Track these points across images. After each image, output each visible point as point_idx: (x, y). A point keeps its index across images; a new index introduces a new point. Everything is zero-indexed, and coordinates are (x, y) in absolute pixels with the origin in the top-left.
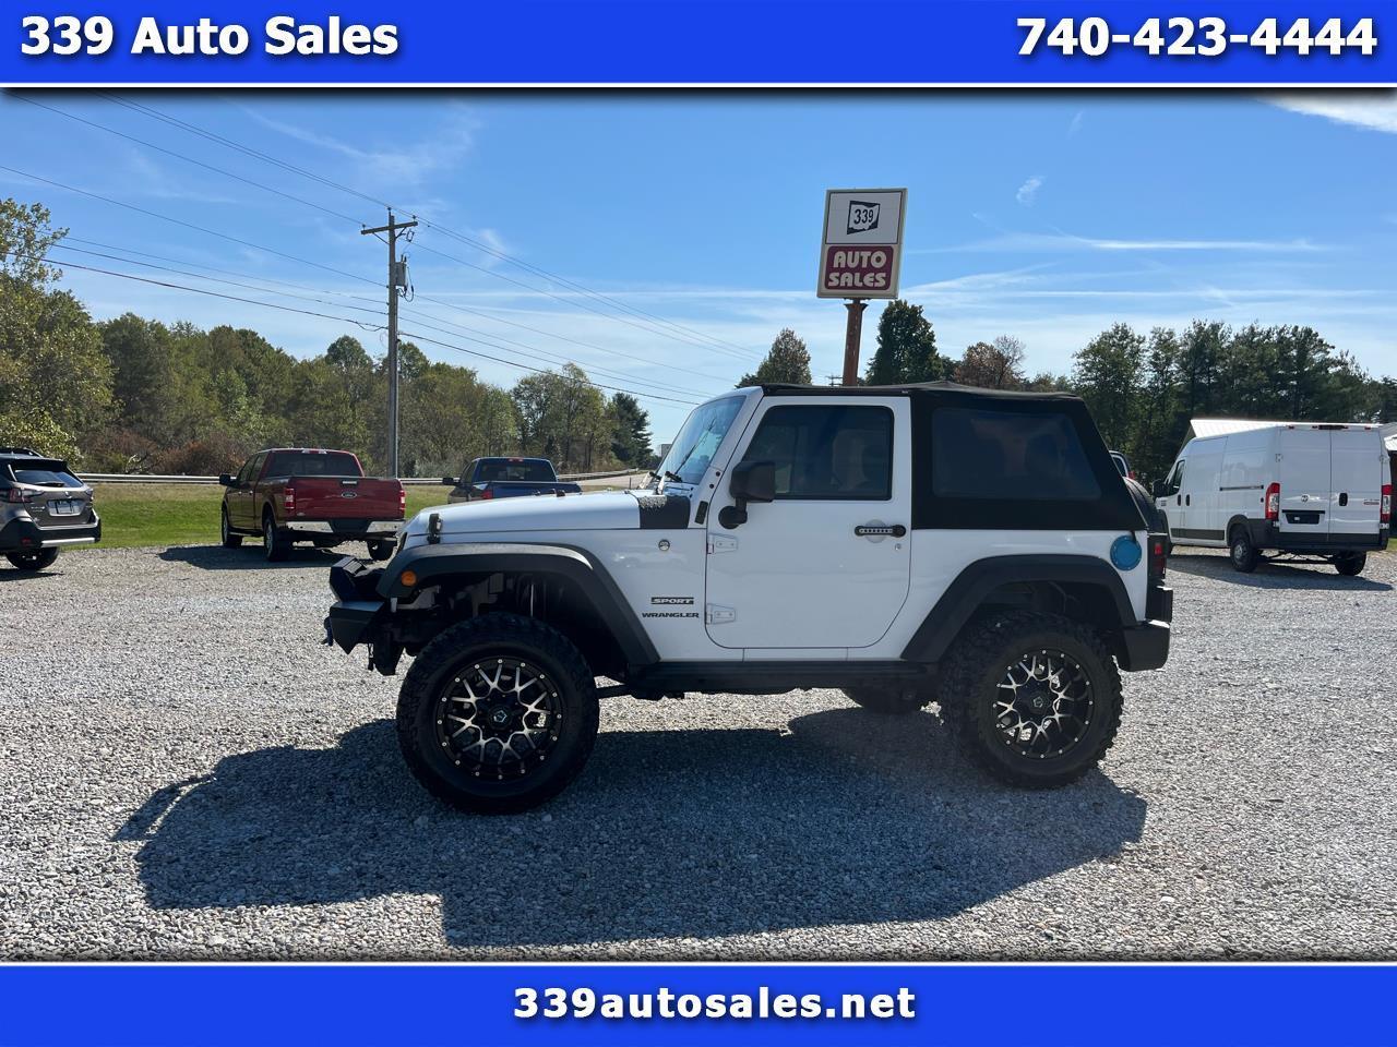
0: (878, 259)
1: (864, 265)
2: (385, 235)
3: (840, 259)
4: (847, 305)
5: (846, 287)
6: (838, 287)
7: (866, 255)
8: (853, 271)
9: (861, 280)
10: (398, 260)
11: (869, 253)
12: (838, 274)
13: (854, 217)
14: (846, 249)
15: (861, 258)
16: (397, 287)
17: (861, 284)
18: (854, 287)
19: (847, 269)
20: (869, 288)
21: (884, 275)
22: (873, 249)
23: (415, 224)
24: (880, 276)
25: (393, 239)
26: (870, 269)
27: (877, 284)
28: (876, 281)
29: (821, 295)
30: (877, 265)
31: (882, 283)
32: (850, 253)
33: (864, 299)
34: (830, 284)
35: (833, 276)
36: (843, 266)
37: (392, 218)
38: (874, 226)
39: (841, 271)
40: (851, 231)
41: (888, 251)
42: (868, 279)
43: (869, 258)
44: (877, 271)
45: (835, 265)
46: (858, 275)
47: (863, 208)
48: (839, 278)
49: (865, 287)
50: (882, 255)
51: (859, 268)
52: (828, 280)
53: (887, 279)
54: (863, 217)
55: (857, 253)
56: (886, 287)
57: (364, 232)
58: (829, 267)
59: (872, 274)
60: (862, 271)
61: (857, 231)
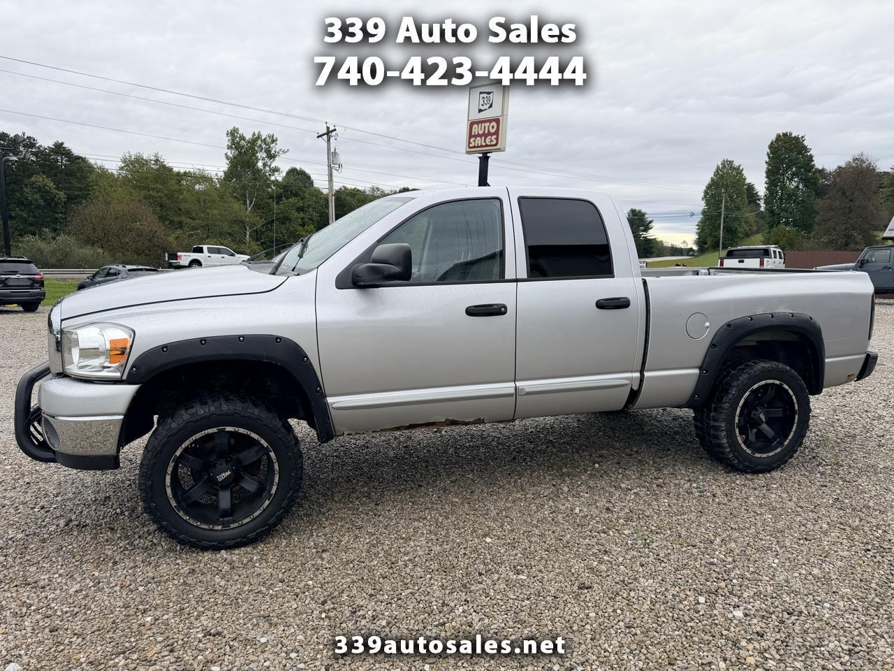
0: (493, 127)
1: (486, 132)
2: (325, 137)
3: (476, 129)
4: (479, 158)
5: (478, 146)
6: (474, 147)
7: (487, 124)
8: (481, 136)
9: (485, 141)
10: (332, 150)
11: (488, 124)
12: (474, 139)
13: (482, 102)
14: (478, 122)
15: (485, 127)
16: (332, 165)
17: (484, 144)
18: (482, 146)
19: (479, 135)
20: (489, 146)
21: (496, 137)
22: (490, 121)
23: (335, 130)
24: (494, 137)
25: (329, 140)
26: (490, 134)
27: (492, 143)
28: (492, 141)
29: (468, 153)
30: (492, 131)
31: (495, 142)
32: (480, 125)
33: (489, 153)
34: (471, 145)
35: (472, 139)
36: (476, 133)
37: (328, 128)
38: (491, 106)
39: (475, 136)
40: (480, 111)
41: (497, 121)
42: (488, 140)
43: (489, 127)
44: (492, 134)
45: (473, 134)
46: (483, 138)
47: (485, 95)
48: (474, 141)
49: (487, 146)
50: (494, 124)
52: (470, 143)
53: (497, 139)
54: (486, 102)
55: (483, 124)
56: (496, 145)
57: (318, 137)
58: (470, 135)
59: (490, 137)
60: (485, 135)
61: (483, 111)
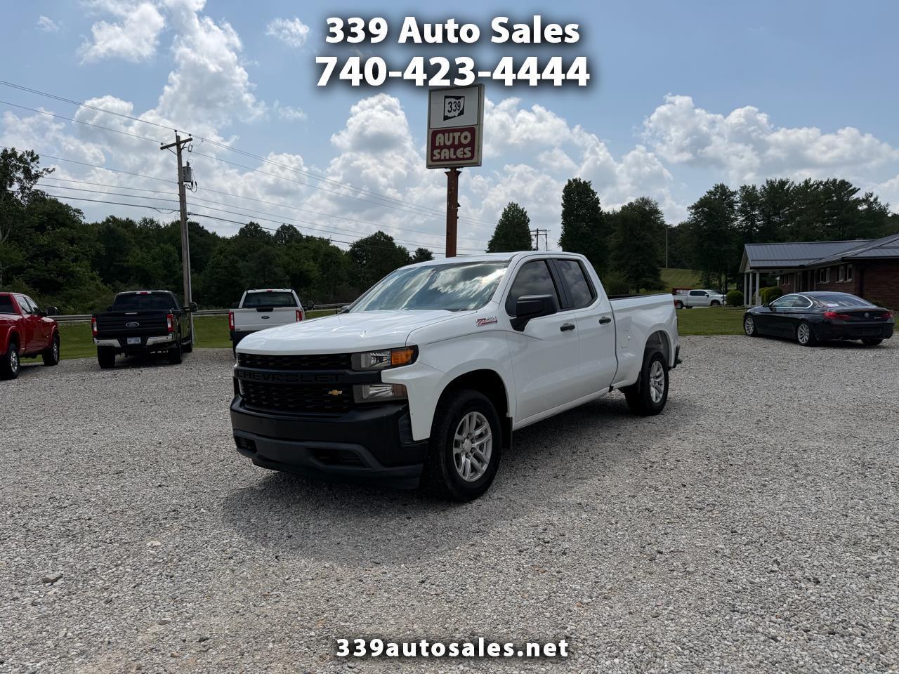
0: (466, 138)
1: (456, 143)
2: (174, 149)
3: (440, 139)
4: (446, 173)
5: (445, 160)
6: (440, 160)
7: (457, 135)
8: (449, 148)
9: (455, 154)
10: (184, 164)
11: (459, 134)
12: (439, 151)
13: (448, 107)
14: (444, 131)
15: (454, 138)
16: (185, 183)
17: (454, 157)
18: (450, 159)
19: (445, 146)
20: (460, 159)
21: (470, 149)
22: (461, 130)
23: (191, 140)
24: (467, 150)
25: (179, 152)
26: (461, 145)
27: (465, 156)
28: (465, 153)
29: (429, 167)
30: (465, 142)
31: (469, 155)
32: (446, 135)
33: (459, 168)
34: (434, 158)
35: (436, 152)
36: (442, 144)
37: (178, 137)
38: (462, 113)
39: (441, 148)
40: (446, 118)
41: (472, 131)
42: (459, 152)
43: (459, 137)
44: (465, 146)
45: (437, 144)
46: (452, 150)
47: (453, 100)
48: (440, 153)
49: (458, 159)
50: (467, 133)
51: (453, 145)
52: (432, 155)
53: (472, 152)
54: (454, 108)
55: (451, 134)
56: (472, 157)
57: (162, 148)
58: (433, 146)
59: (462, 149)
60: (455, 147)
61: (450, 118)
